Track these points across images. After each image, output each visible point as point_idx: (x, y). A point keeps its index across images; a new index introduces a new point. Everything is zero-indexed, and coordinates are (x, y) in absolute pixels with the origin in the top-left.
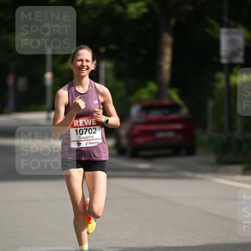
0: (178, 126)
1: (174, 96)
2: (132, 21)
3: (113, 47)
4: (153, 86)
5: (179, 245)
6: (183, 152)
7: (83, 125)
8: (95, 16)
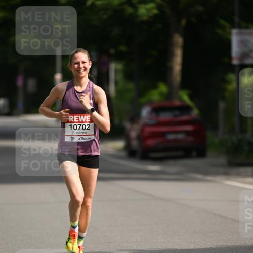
0: (189, 128)
1: (185, 97)
2: (143, 22)
3: (123, 48)
4: (163, 88)
5: (190, 248)
6: (194, 153)
7: (78, 121)
8: (105, 17)
